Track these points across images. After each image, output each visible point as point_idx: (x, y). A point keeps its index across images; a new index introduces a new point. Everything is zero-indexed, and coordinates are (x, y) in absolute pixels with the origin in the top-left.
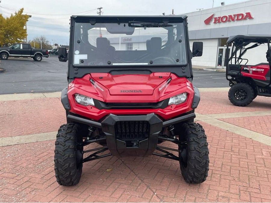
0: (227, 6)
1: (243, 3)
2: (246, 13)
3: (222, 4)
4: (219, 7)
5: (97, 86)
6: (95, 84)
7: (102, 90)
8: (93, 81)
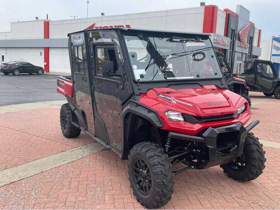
0: (107, 17)
1: (122, 15)
2: (126, 25)
3: (102, 14)
4: (99, 17)
5: (178, 101)
6: (173, 99)
7: (190, 105)
8: (166, 96)
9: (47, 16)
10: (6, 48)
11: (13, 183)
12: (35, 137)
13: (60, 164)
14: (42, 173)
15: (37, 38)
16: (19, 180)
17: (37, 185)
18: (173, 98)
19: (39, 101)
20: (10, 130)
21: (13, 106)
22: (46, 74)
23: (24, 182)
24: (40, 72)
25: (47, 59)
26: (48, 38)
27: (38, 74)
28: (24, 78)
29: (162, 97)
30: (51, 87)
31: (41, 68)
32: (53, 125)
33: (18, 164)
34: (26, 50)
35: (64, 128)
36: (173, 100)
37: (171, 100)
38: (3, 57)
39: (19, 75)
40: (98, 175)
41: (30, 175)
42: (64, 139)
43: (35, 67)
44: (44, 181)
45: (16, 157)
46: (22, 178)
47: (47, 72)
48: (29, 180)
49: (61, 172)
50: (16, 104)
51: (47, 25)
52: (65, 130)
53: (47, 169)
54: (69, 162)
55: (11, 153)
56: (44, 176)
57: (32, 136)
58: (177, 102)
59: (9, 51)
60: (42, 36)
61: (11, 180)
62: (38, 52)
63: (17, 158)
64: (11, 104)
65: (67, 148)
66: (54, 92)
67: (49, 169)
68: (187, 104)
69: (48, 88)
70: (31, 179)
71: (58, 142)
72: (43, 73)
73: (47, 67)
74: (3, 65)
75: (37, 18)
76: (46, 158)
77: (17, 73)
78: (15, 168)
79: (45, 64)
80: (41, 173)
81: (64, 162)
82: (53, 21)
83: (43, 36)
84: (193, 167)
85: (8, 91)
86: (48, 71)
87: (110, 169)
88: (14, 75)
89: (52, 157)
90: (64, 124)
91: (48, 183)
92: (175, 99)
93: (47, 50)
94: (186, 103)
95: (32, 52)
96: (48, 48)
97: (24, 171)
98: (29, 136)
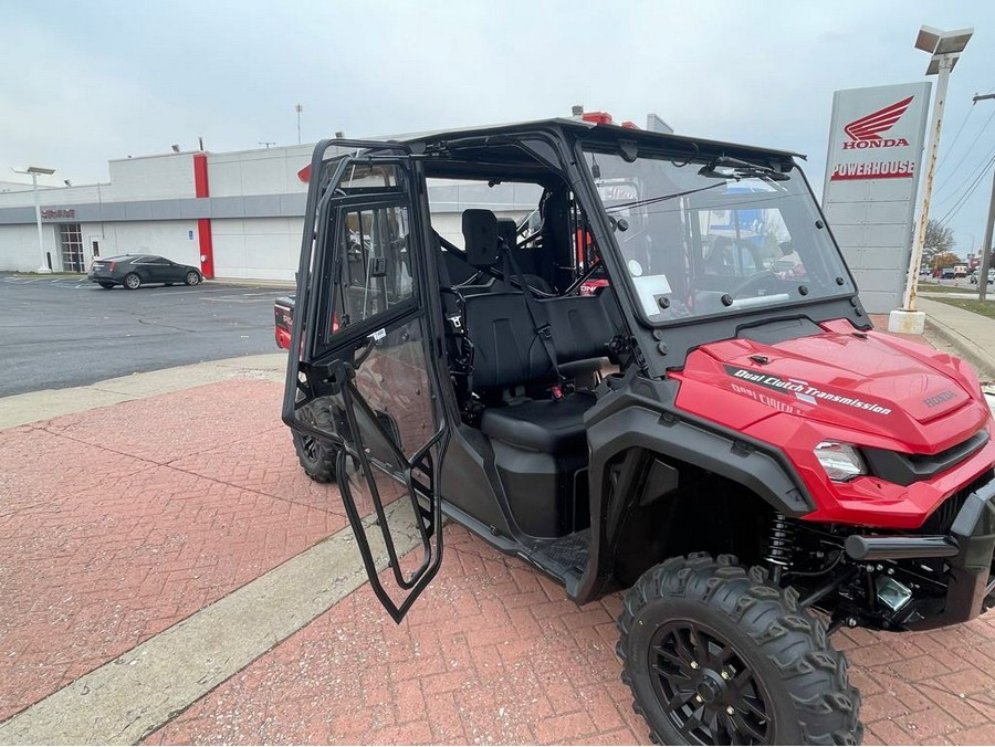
5: (823, 395)
6: (801, 388)
7: (877, 409)
8: (768, 376)
9: (201, 142)
10: (103, 222)
11: (180, 712)
12: (219, 485)
13: (327, 597)
14: (279, 650)
15: (178, 197)
16: (201, 697)
17: (272, 716)
18: (799, 384)
19: (207, 359)
20: (138, 465)
21: (136, 377)
22: (207, 284)
23: (220, 703)
24: (192, 279)
25: (206, 247)
26: (207, 196)
27: (187, 284)
28: (155, 294)
29: (749, 380)
30: (226, 317)
31: (194, 270)
32: (265, 437)
33: (183, 612)
34: (153, 229)
35: (307, 453)
36: (802, 392)
37: (792, 392)
38: (96, 244)
39: (139, 288)
40: (473, 639)
41: (237, 665)
42: (312, 488)
43: (178, 267)
44: (294, 692)
45: (173, 576)
46: (209, 686)
47: (207, 278)
48: (238, 693)
49: (341, 638)
50: (143, 372)
51: (201, 163)
52: (310, 461)
53: (291, 629)
54: (357, 585)
55: (154, 560)
56: (287, 665)
57: (210, 481)
58: (818, 399)
59: (109, 230)
60: (190, 190)
61: (170, 702)
62: (183, 230)
63: (178, 581)
64: (130, 373)
65: (333, 527)
66: (236, 329)
67: (297, 626)
68: (866, 406)
69: (218, 321)
70: (242, 683)
71: (298, 504)
72: (200, 280)
73: (208, 266)
74: (97, 265)
75: (175, 148)
76: (274, 576)
77: (134, 283)
78: (175, 635)
79: (203, 258)
80: (274, 647)
81: (339, 589)
82: (216, 155)
83: (195, 192)
84: (853, 622)
85: (117, 333)
86: (211, 275)
87: (499, 605)
88: (127, 288)
89: (295, 567)
90: (307, 442)
91: (309, 699)
92: (811, 389)
93: (205, 226)
94: (859, 405)
95: (167, 230)
96: (209, 220)
97: (211, 645)
98: (199, 486)
